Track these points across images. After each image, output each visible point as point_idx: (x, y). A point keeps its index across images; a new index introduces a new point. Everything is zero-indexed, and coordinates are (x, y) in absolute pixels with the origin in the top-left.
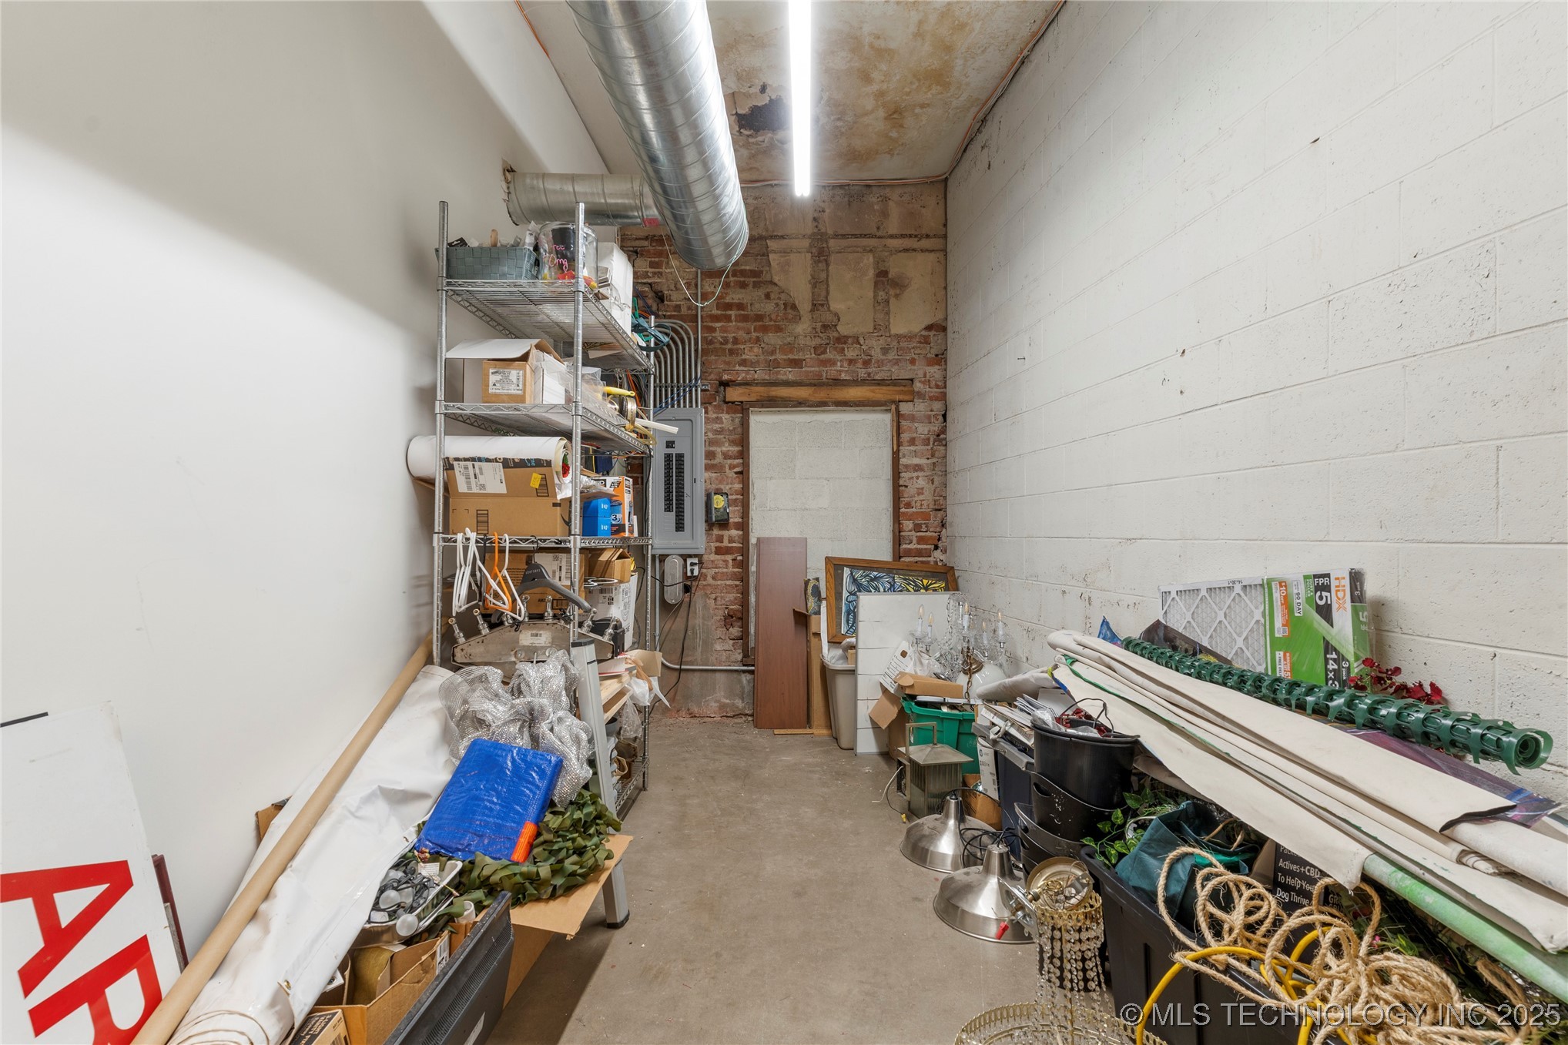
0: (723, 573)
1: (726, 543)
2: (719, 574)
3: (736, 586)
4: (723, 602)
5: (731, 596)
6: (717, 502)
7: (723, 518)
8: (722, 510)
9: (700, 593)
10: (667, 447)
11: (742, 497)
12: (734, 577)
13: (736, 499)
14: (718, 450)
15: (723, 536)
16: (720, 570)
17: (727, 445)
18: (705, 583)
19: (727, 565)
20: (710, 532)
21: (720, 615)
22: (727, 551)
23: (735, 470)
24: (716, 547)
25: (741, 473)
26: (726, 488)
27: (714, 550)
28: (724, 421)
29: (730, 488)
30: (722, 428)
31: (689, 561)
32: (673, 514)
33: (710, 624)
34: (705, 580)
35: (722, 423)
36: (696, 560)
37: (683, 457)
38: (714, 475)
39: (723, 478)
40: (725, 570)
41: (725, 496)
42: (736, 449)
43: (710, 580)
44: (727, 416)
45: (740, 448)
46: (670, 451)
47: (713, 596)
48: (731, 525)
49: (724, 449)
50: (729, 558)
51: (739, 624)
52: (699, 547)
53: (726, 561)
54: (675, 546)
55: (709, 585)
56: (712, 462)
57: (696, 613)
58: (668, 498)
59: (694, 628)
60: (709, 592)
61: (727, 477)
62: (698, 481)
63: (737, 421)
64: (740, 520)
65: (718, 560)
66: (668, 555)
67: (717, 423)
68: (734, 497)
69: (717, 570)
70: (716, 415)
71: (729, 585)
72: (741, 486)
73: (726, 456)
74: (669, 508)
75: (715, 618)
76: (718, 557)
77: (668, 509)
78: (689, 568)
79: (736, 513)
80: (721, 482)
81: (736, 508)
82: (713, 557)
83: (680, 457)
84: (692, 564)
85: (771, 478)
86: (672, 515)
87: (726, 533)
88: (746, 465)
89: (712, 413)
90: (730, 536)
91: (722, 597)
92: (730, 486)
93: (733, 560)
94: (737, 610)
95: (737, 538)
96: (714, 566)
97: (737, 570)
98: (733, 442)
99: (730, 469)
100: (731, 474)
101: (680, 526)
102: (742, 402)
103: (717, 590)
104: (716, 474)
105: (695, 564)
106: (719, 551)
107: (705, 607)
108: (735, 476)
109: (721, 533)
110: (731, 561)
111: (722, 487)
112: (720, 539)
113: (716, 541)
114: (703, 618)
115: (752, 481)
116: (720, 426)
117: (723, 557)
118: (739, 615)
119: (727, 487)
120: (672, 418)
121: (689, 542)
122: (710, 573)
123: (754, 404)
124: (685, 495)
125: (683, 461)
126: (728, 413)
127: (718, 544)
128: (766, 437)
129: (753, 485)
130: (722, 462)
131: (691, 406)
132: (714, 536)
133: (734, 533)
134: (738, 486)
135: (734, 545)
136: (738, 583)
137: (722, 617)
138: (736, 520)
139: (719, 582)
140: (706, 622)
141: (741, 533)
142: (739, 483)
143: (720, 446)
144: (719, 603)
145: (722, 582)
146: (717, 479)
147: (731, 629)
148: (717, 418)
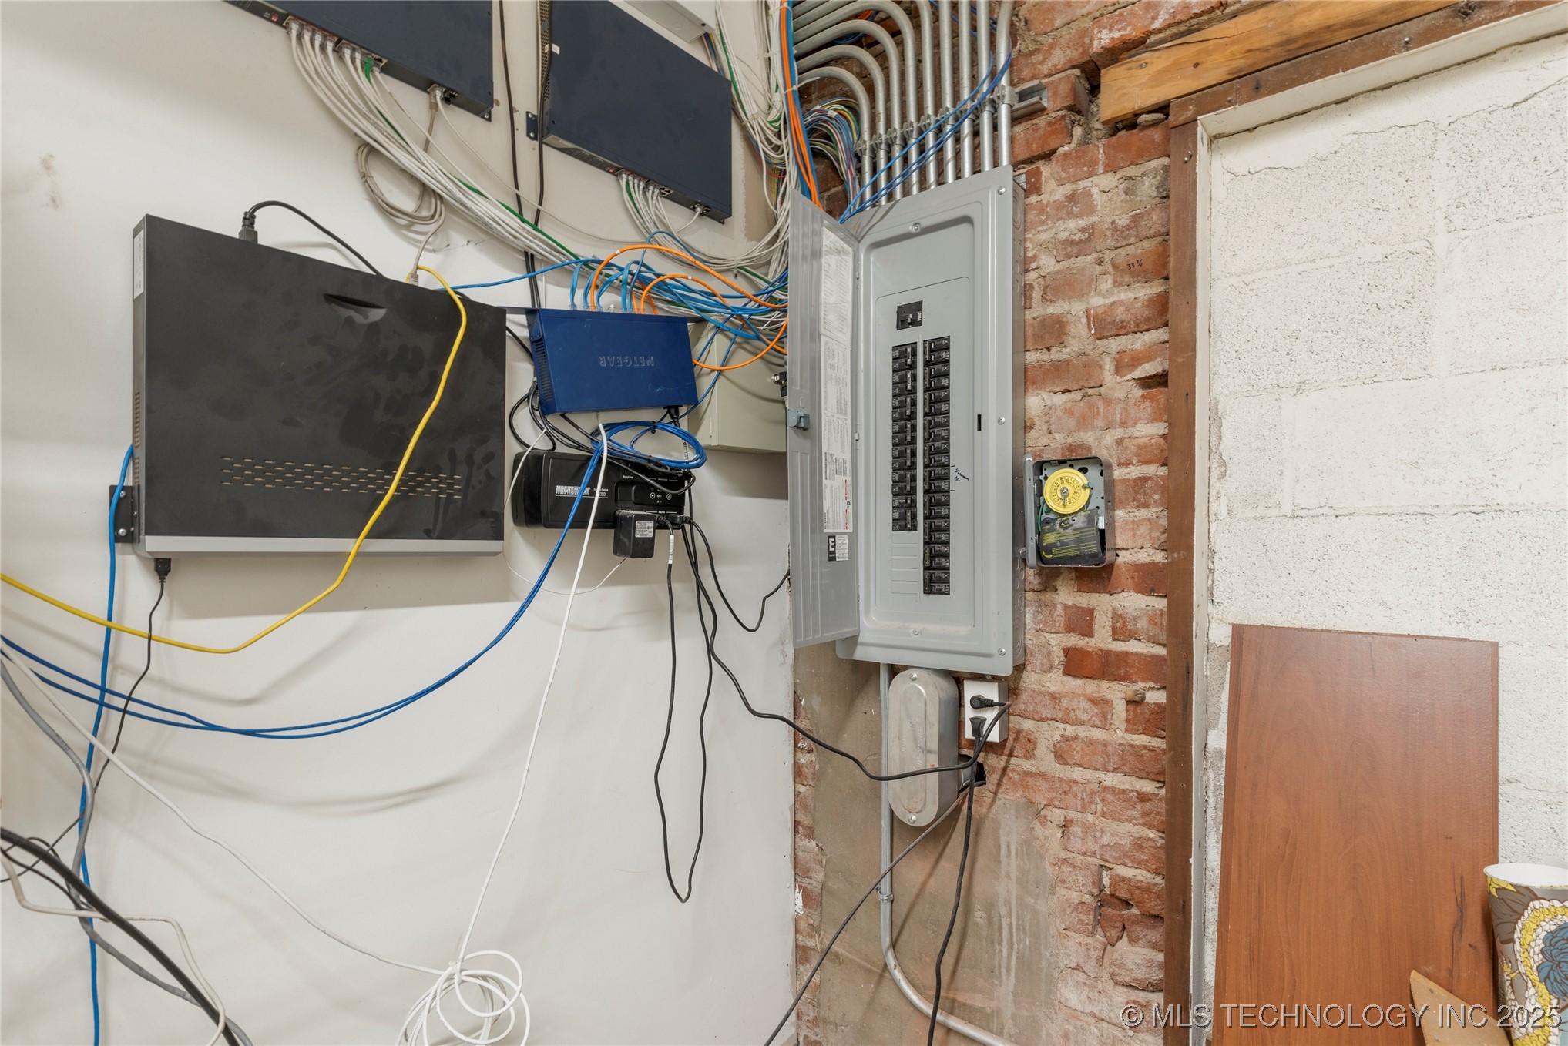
0: (1090, 743)
1: (1102, 639)
2: (1078, 746)
3: (1143, 798)
4: (1091, 846)
5: (1126, 831)
6: (1064, 493)
7: (1082, 550)
8: (1080, 521)
9: (1011, 796)
10: (902, 324)
11: (1163, 471)
12: (1134, 762)
13: (1143, 480)
14: (1074, 309)
15: (1091, 612)
16: (1083, 732)
17: (1106, 284)
18: (1028, 765)
19: (1104, 716)
20: (1048, 596)
21: (1078, 891)
22: (1108, 667)
23: (1139, 373)
24: (1067, 651)
25: (1159, 380)
26: (1101, 442)
27: (1058, 657)
28: (1098, 199)
29: (1120, 442)
30: (1091, 231)
31: (971, 690)
32: (917, 537)
33: (1042, 907)
34: (1029, 755)
35: (1090, 210)
36: (991, 692)
37: (947, 348)
38: (1060, 399)
39: (1091, 407)
40: (1098, 734)
41: (1094, 472)
42: (1144, 292)
43: (1044, 760)
44: (1109, 181)
45: (1156, 288)
46: (909, 335)
47: (1057, 815)
48: (1121, 574)
49: (1097, 302)
50: (1116, 692)
51: (1156, 935)
52: (994, 650)
53: (1101, 703)
54: (919, 642)
55: (1043, 776)
56: (1055, 355)
57: (997, 860)
58: (903, 489)
59: (990, 907)
60: (1041, 799)
61: (1107, 401)
62: (989, 423)
63: (1148, 188)
64: (1159, 557)
65: (1074, 695)
66: (906, 668)
67: (1070, 215)
68: (1135, 472)
69: (1070, 730)
70: (1068, 189)
71: (1113, 790)
72: (1161, 428)
73: (1104, 327)
74: (903, 517)
75: (1061, 891)
76: (1074, 684)
77: (903, 522)
78: (969, 713)
79: (1143, 530)
80: (1083, 423)
81: (1143, 513)
82: (1057, 682)
83: (939, 349)
84: (981, 703)
85: (1301, 388)
86: (915, 540)
87: (1103, 604)
88: (1183, 348)
89: (1053, 184)
90: (1117, 616)
91: (1087, 829)
92: (1119, 433)
93: (1129, 702)
94: (1148, 889)
95: (1142, 624)
96: (1060, 715)
97: (1143, 740)
98: (1134, 271)
99: (1119, 369)
100: (1121, 388)
101: (936, 579)
102: (1163, 108)
103: (1069, 799)
104: (1067, 396)
105: (985, 704)
106: (1076, 664)
107: (1029, 848)
108: (1138, 392)
109: (1084, 600)
110: (1120, 707)
111: (1088, 438)
112: (1081, 622)
113: (1069, 630)
114: (1022, 883)
115: (1213, 408)
116: (1082, 223)
117: (1091, 687)
118: (1155, 906)
119: (1109, 438)
120: (912, 229)
121: (963, 630)
122: (1048, 735)
123: (1211, 98)
124: (953, 475)
125: (947, 362)
126: (1111, 168)
127: (1074, 640)
128: (1279, 226)
129: (1215, 419)
130: (1088, 349)
131: (976, 169)
132: (1059, 611)
133: (1133, 603)
134: (1149, 430)
135: (1133, 647)
136: (1148, 787)
137: (1088, 899)
138: (1143, 557)
139: (1077, 774)
140: (1030, 900)
141: (1161, 604)
142: (1155, 419)
143: (1082, 295)
144: (1076, 844)
145: (1089, 774)
146: (1070, 412)
147: (1123, 944)
148: (1072, 198)
